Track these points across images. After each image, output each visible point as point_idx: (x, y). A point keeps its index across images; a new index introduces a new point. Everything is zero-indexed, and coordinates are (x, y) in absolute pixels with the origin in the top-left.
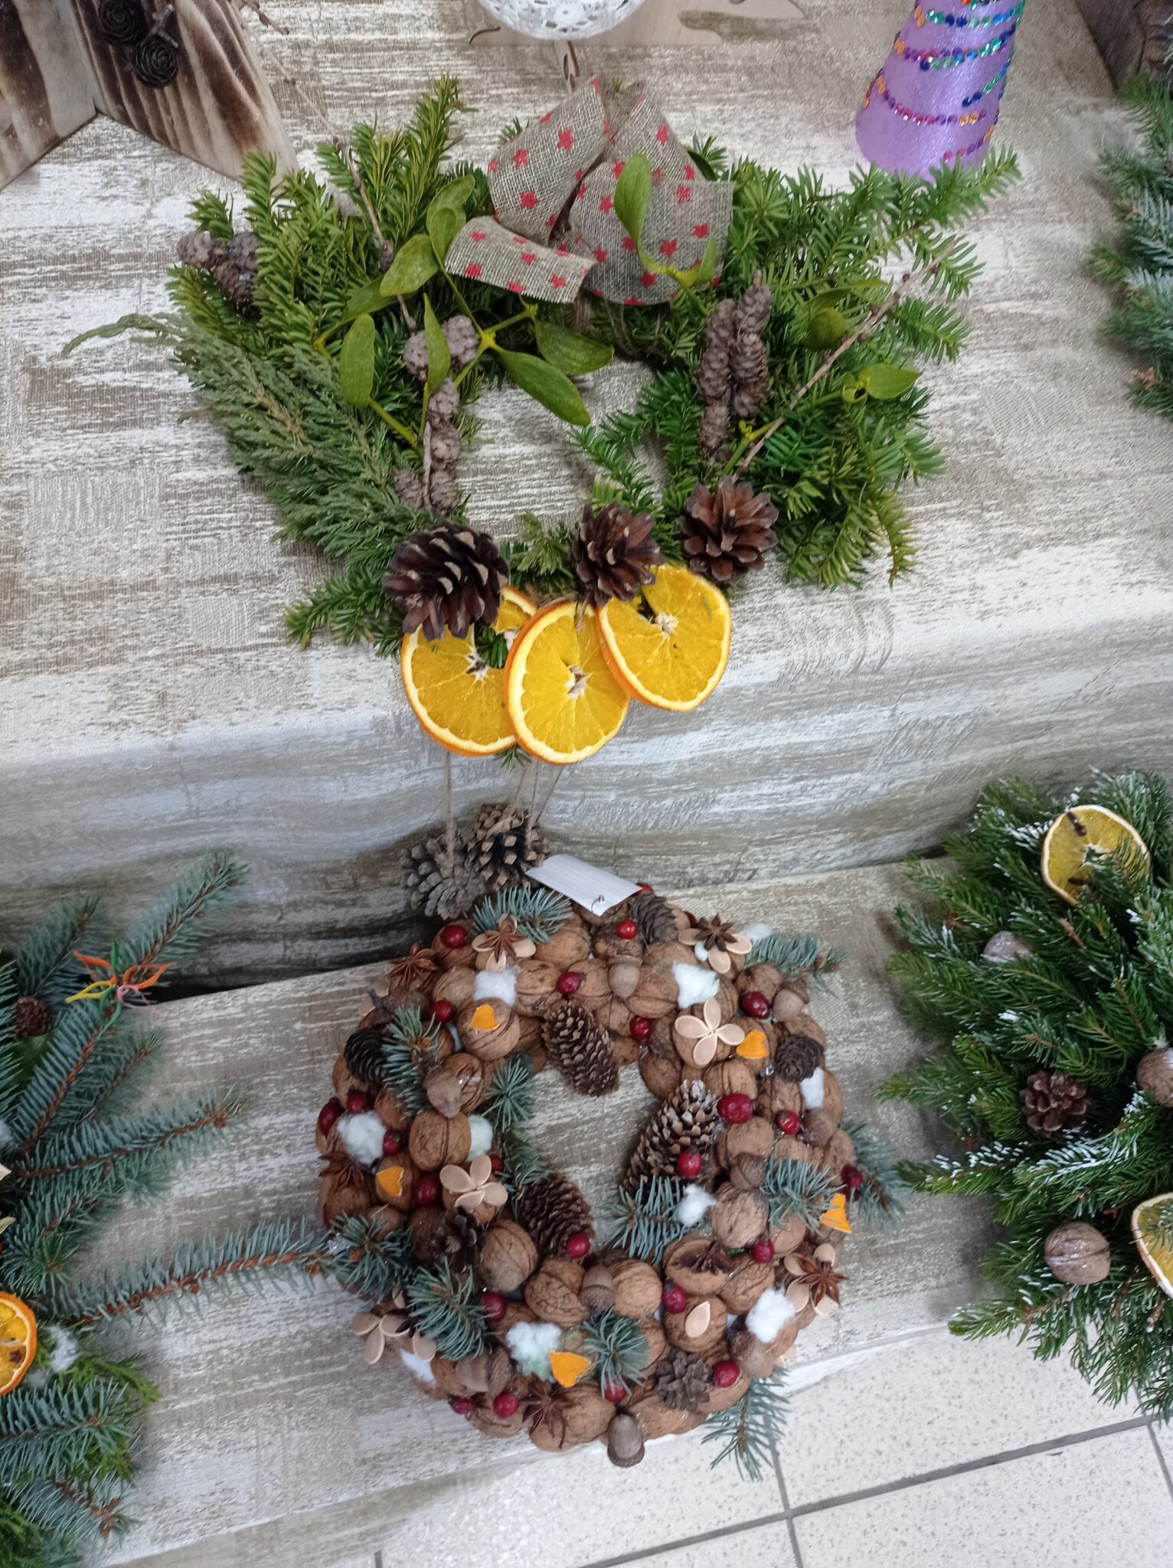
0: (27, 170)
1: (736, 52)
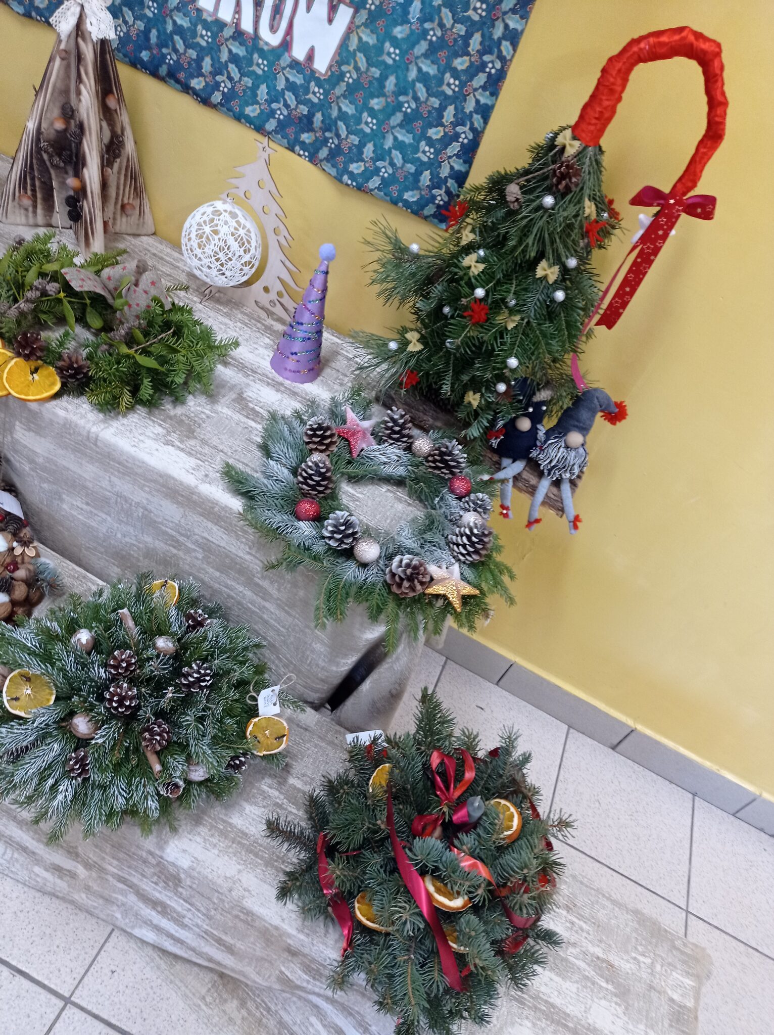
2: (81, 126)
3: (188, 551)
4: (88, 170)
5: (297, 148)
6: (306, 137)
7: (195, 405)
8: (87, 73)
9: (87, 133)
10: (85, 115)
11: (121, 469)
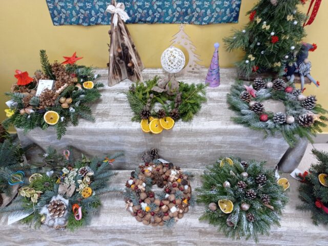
0: (119, 82)
1: (193, 75)
2: (127, 48)
3: (225, 147)
5: (184, 22)
6: (186, 18)
7: (204, 107)
8: (124, 32)
9: (129, 48)
11: (201, 134)
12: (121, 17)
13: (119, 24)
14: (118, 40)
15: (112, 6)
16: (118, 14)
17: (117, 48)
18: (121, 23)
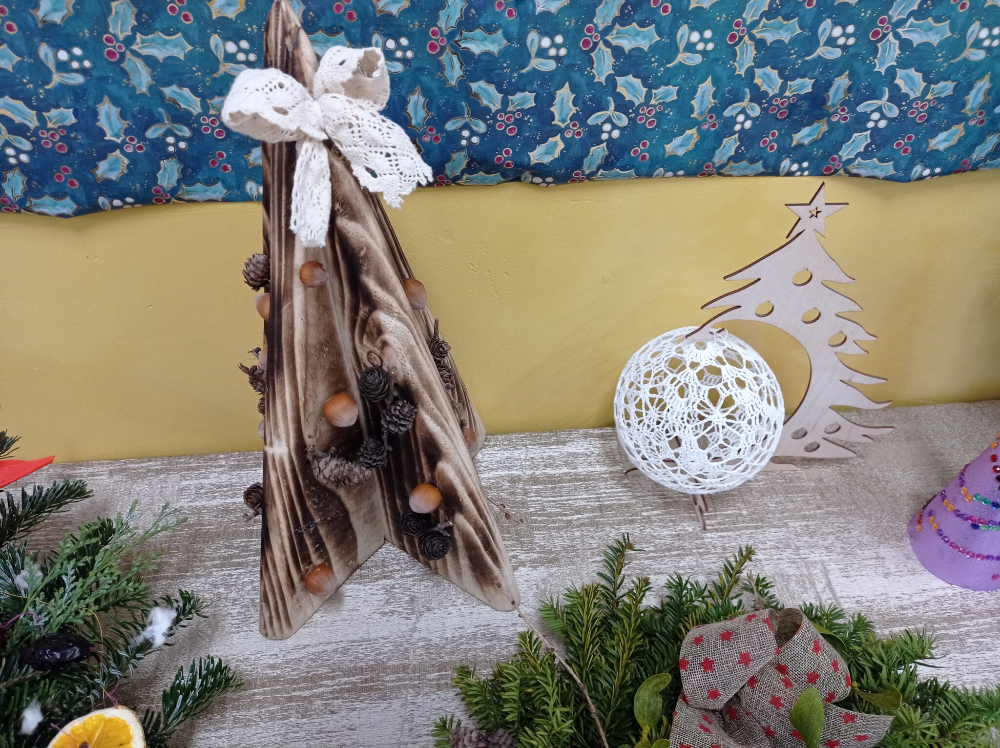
4: (449, 461)
8: (383, 283)
9: (425, 396)
10: (409, 366)
12: (358, 170)
13: (344, 223)
14: (330, 340)
15: (275, 75)
16: (329, 144)
17: (321, 391)
18: (354, 216)
